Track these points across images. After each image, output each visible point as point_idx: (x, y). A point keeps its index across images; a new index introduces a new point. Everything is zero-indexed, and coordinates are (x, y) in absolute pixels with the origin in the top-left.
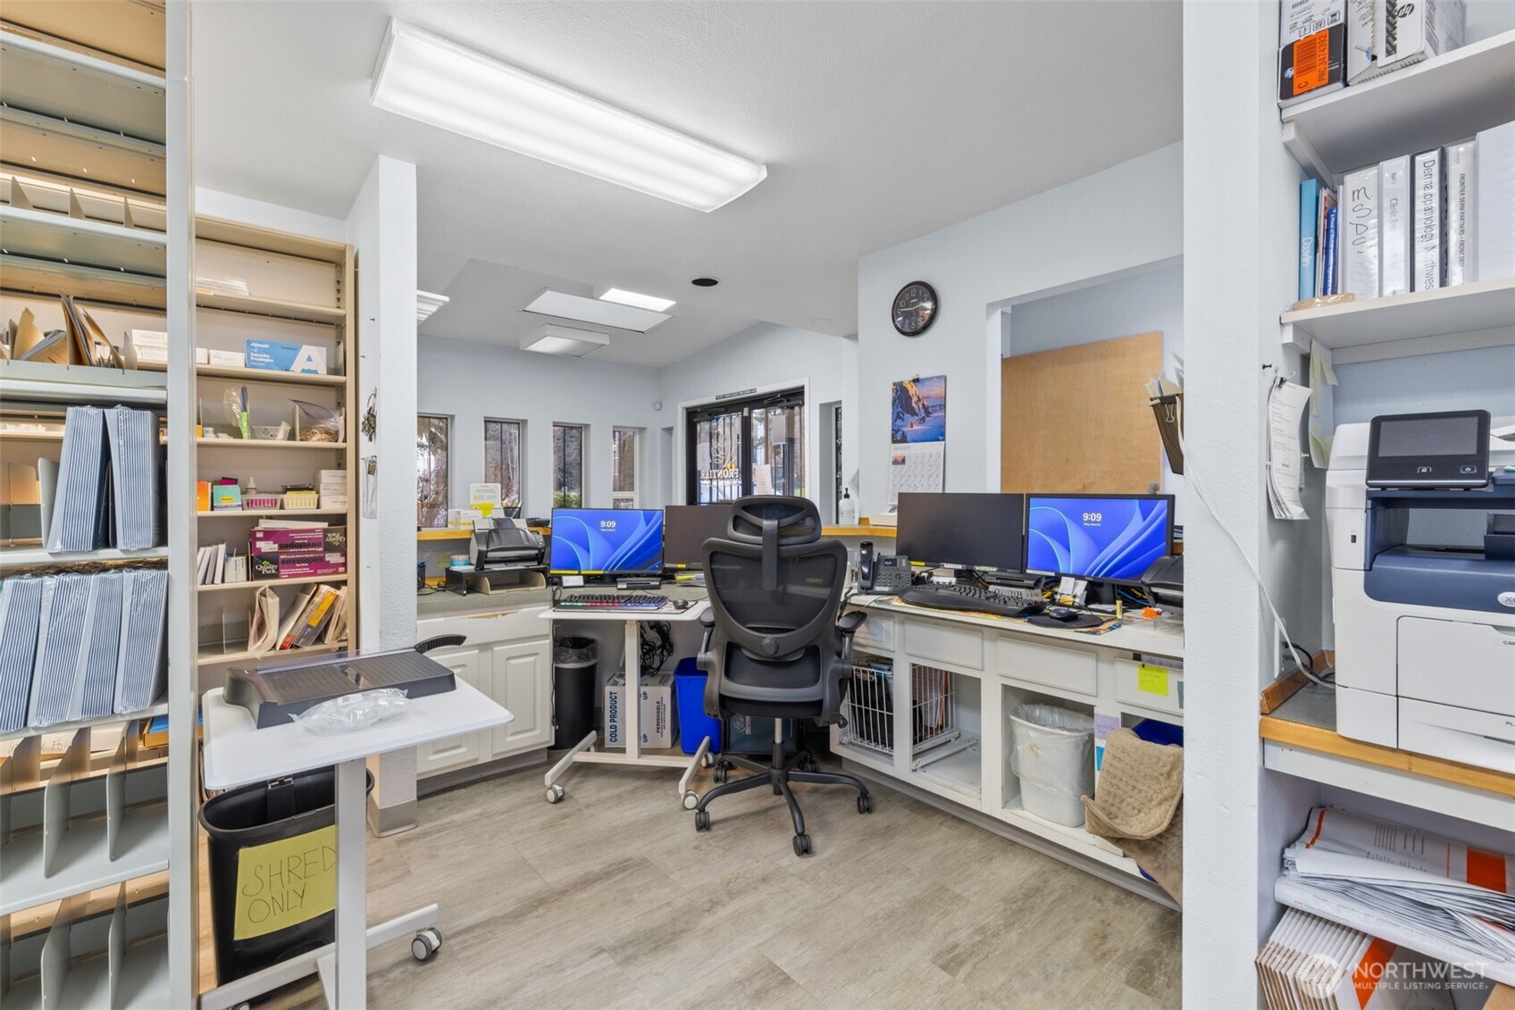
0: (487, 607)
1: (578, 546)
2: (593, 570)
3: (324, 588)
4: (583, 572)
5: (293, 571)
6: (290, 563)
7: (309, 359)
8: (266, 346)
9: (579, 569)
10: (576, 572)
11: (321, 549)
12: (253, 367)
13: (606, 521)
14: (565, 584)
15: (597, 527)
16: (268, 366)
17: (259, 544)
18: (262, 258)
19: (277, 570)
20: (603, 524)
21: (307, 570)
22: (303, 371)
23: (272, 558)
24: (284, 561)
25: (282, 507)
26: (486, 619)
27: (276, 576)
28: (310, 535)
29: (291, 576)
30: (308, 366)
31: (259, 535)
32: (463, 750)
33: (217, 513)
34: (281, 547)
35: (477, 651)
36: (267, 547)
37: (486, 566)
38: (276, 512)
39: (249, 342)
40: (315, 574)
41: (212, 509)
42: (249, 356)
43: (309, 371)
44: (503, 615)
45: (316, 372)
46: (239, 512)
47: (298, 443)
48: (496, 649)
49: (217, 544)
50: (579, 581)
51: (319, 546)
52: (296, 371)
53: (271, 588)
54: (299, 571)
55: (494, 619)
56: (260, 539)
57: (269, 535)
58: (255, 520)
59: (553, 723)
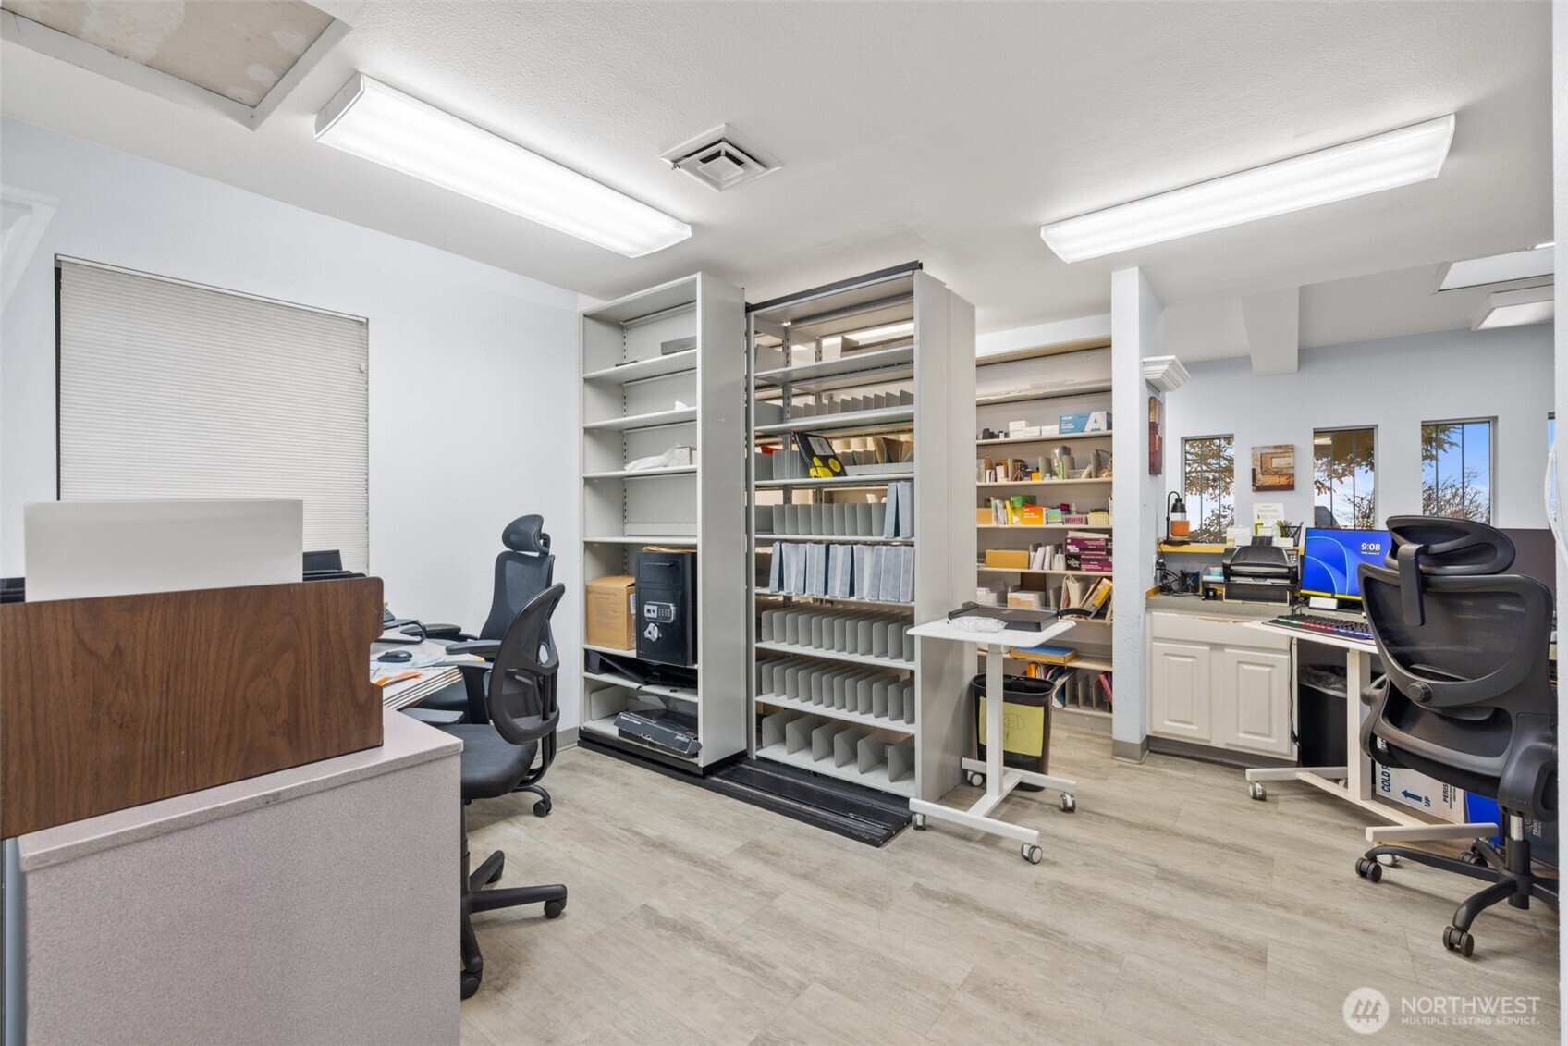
0: (1218, 612)
1: (1334, 569)
2: (1349, 594)
3: (1104, 580)
4: (1336, 596)
5: (1089, 567)
6: (1088, 561)
7: (1096, 421)
8: (1070, 418)
9: (1332, 591)
10: (1329, 595)
11: (1104, 553)
12: (1064, 433)
13: (1369, 542)
14: (1311, 605)
15: (1357, 550)
16: (1072, 431)
17: (1069, 547)
18: (1084, 355)
19: (1080, 565)
20: (1364, 546)
21: (1097, 567)
22: (1092, 430)
23: (1077, 557)
24: (1083, 559)
25: (1087, 523)
26: (1216, 623)
27: (1078, 569)
28: (1097, 543)
29: (1088, 570)
30: (1094, 427)
31: (1069, 541)
32: (1194, 727)
33: (1050, 526)
34: (1080, 549)
35: (1208, 648)
36: (1073, 549)
37: (1232, 578)
38: (1083, 526)
39: (1061, 418)
40: (1102, 570)
41: (1047, 523)
42: (1060, 427)
43: (1096, 430)
44: (1235, 622)
45: (1100, 430)
46: (1061, 526)
47: (1094, 480)
48: (1227, 650)
49: (1045, 546)
50: (1332, 604)
51: (1103, 551)
52: (1088, 431)
53: (1073, 575)
54: (1093, 567)
55: (1225, 624)
56: (1069, 544)
57: (1075, 541)
58: (1066, 531)
59: (1294, 739)
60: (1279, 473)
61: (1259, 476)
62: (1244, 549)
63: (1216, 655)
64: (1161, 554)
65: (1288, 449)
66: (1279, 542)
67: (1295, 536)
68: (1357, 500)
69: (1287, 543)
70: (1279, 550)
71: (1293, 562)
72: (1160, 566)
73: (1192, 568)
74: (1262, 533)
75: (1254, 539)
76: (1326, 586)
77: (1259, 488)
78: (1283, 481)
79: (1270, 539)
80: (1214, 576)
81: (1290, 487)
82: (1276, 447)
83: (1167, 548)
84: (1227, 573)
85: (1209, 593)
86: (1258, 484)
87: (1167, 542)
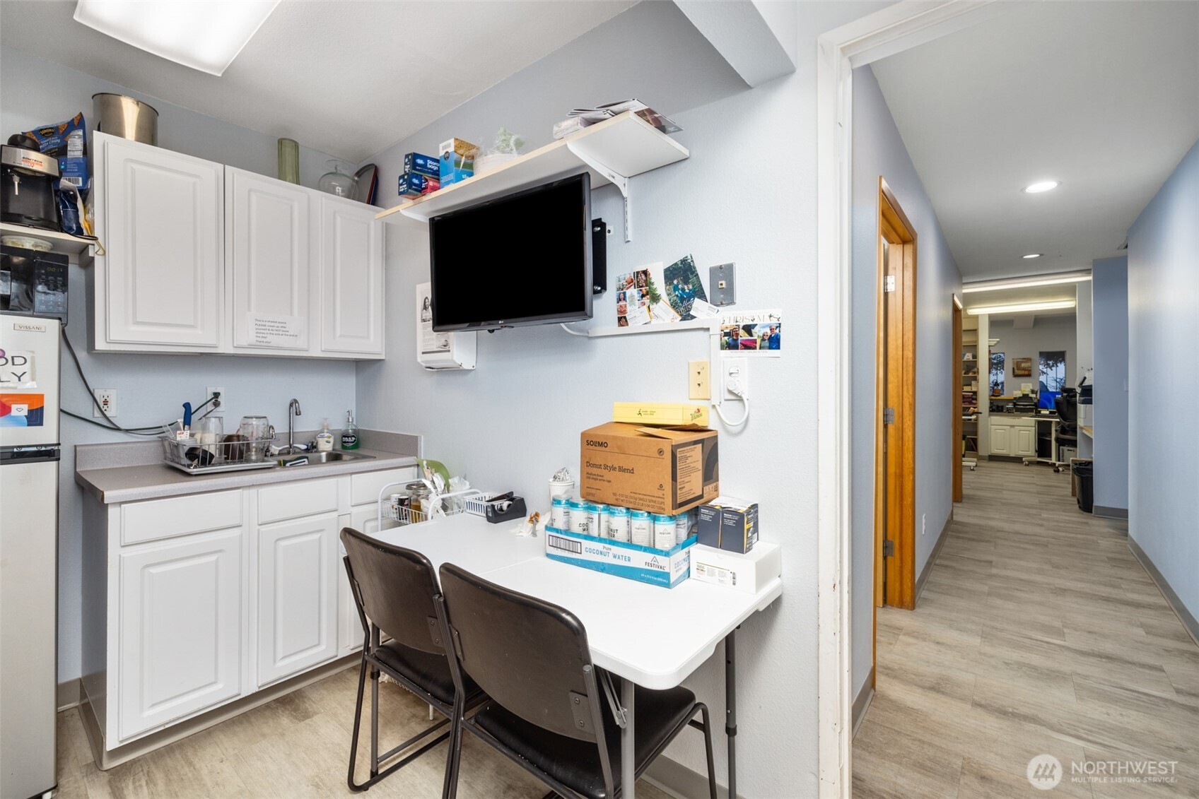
0: (1012, 417)
1: (1047, 402)
14: (1041, 412)
20: (1055, 396)
35: (1008, 427)
44: (1018, 419)
55: (1015, 420)
59: (1036, 451)
60: (1024, 369)
61: (1016, 371)
62: (1020, 398)
63: (1012, 429)
64: (991, 400)
65: (1029, 360)
66: (1031, 395)
67: (1036, 393)
68: (1058, 380)
69: (1034, 396)
70: (1031, 398)
71: (1036, 401)
72: (991, 403)
73: (1000, 404)
74: (1025, 393)
75: (1023, 395)
76: (1045, 408)
77: (1015, 376)
78: (1026, 373)
79: (1028, 395)
80: (1010, 406)
81: (1029, 375)
82: (1023, 359)
83: (993, 398)
84: (1015, 405)
85: (1009, 411)
86: (1016, 374)
87: (993, 395)
